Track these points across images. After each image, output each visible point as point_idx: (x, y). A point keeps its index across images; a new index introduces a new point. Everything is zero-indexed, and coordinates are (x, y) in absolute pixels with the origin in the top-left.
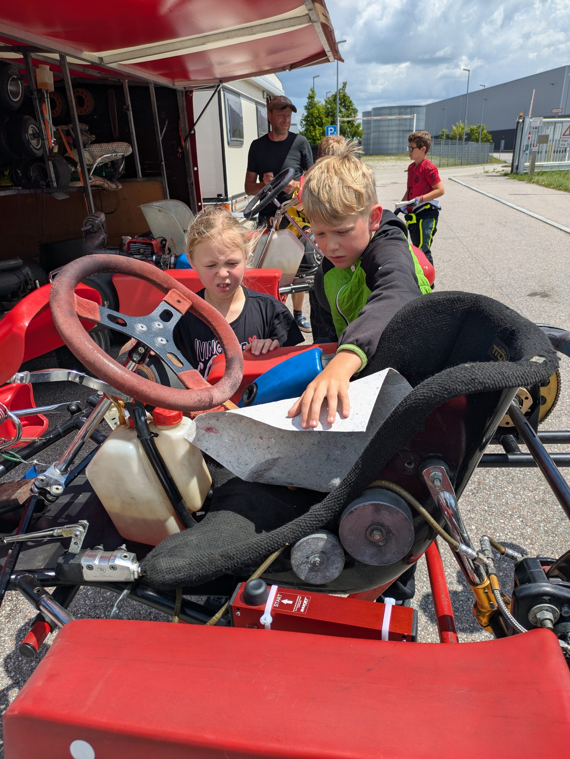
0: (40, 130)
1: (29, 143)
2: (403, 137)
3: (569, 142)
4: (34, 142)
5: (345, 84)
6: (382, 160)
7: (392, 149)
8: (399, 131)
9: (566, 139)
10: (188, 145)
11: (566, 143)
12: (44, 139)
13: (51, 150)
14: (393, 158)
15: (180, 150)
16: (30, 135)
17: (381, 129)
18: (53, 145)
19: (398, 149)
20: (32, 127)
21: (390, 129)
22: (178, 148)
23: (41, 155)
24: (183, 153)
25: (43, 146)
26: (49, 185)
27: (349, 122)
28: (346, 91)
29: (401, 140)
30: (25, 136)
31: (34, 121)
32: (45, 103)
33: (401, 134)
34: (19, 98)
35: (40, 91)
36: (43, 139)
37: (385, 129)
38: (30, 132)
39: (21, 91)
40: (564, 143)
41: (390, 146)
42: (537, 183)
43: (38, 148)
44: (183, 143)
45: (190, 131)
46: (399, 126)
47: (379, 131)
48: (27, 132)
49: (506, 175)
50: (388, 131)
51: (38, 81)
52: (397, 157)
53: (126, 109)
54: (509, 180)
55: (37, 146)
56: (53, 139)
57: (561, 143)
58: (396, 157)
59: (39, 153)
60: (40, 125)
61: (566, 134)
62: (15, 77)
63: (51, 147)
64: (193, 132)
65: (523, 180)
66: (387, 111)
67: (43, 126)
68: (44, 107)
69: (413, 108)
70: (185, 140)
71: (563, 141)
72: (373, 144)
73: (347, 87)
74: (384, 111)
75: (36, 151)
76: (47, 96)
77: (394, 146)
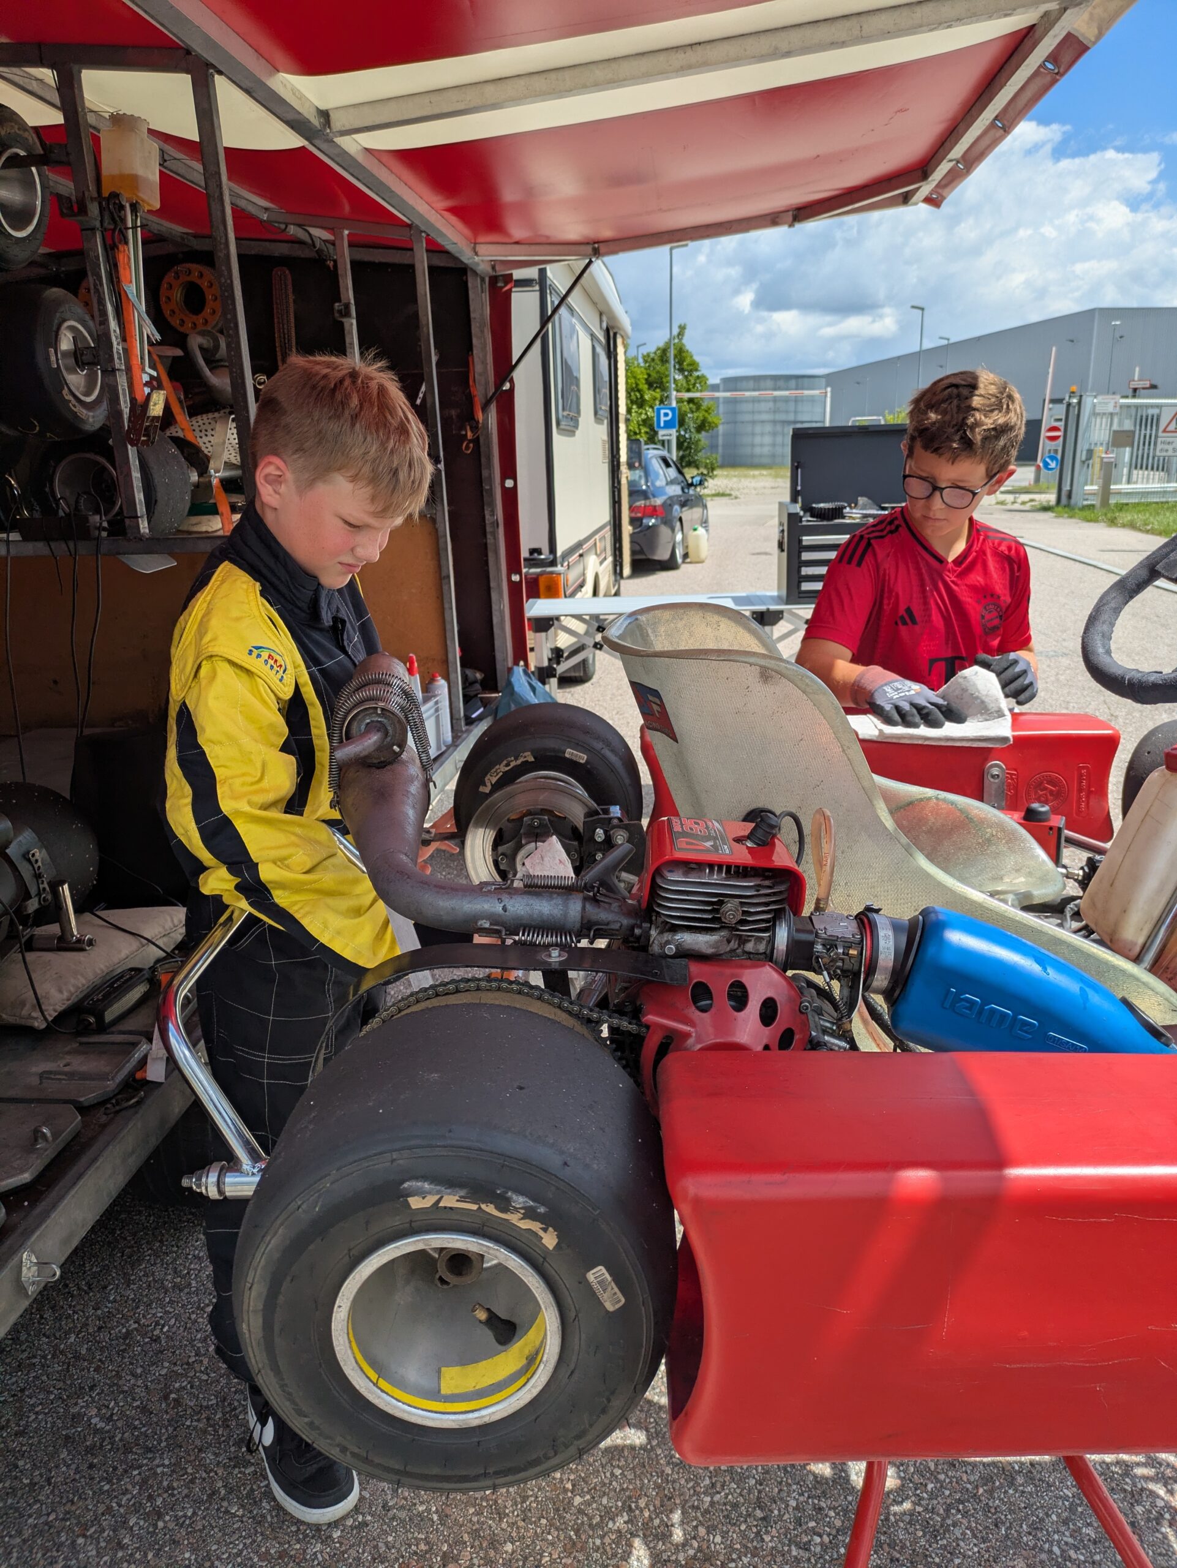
0: (103, 339)
1: (61, 383)
2: (783, 435)
3: (1174, 445)
4: (76, 380)
5: (682, 328)
6: (746, 476)
7: (761, 456)
8: (774, 422)
9: (1168, 440)
10: (491, 419)
11: (1170, 447)
12: (114, 370)
13: (140, 408)
14: (765, 472)
15: (470, 435)
16: (65, 354)
17: (740, 418)
18: (147, 390)
19: (773, 456)
20: (72, 329)
21: (757, 417)
22: (463, 428)
23: (97, 426)
24: (476, 441)
25: (110, 392)
26: (121, 527)
27: (691, 401)
28: (684, 341)
29: (779, 439)
30: (48, 359)
31: (79, 310)
32: (126, 243)
33: (779, 428)
34: (31, 228)
35: (112, 205)
36: (110, 372)
37: (747, 417)
38: (66, 343)
39: (39, 203)
40: (1166, 447)
41: (758, 450)
42: (1132, 526)
43: (89, 399)
44: (480, 416)
45: (499, 384)
46: (775, 412)
47: (735, 422)
48: (55, 344)
49: (1046, 509)
50: (754, 422)
51: (105, 172)
52: (772, 472)
53: (340, 312)
54: (1061, 520)
55: (88, 393)
56: (147, 369)
57: (1159, 446)
58: (770, 471)
59: (93, 420)
60: (105, 322)
61: (1169, 429)
62: (22, 153)
63: (140, 399)
64: (507, 386)
65: (1096, 521)
66: (751, 384)
67: (113, 325)
68: (121, 258)
69: (800, 380)
70: (485, 407)
71: (1163, 443)
72: (724, 446)
73: (687, 332)
74: (744, 384)
75: (82, 412)
76: (134, 221)
77: (766, 450)
